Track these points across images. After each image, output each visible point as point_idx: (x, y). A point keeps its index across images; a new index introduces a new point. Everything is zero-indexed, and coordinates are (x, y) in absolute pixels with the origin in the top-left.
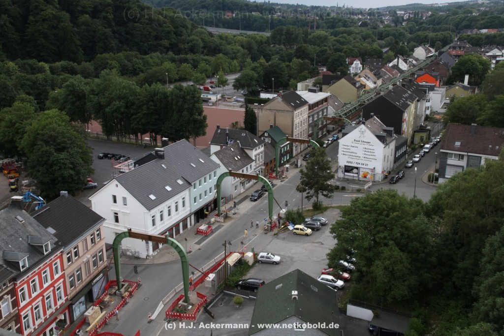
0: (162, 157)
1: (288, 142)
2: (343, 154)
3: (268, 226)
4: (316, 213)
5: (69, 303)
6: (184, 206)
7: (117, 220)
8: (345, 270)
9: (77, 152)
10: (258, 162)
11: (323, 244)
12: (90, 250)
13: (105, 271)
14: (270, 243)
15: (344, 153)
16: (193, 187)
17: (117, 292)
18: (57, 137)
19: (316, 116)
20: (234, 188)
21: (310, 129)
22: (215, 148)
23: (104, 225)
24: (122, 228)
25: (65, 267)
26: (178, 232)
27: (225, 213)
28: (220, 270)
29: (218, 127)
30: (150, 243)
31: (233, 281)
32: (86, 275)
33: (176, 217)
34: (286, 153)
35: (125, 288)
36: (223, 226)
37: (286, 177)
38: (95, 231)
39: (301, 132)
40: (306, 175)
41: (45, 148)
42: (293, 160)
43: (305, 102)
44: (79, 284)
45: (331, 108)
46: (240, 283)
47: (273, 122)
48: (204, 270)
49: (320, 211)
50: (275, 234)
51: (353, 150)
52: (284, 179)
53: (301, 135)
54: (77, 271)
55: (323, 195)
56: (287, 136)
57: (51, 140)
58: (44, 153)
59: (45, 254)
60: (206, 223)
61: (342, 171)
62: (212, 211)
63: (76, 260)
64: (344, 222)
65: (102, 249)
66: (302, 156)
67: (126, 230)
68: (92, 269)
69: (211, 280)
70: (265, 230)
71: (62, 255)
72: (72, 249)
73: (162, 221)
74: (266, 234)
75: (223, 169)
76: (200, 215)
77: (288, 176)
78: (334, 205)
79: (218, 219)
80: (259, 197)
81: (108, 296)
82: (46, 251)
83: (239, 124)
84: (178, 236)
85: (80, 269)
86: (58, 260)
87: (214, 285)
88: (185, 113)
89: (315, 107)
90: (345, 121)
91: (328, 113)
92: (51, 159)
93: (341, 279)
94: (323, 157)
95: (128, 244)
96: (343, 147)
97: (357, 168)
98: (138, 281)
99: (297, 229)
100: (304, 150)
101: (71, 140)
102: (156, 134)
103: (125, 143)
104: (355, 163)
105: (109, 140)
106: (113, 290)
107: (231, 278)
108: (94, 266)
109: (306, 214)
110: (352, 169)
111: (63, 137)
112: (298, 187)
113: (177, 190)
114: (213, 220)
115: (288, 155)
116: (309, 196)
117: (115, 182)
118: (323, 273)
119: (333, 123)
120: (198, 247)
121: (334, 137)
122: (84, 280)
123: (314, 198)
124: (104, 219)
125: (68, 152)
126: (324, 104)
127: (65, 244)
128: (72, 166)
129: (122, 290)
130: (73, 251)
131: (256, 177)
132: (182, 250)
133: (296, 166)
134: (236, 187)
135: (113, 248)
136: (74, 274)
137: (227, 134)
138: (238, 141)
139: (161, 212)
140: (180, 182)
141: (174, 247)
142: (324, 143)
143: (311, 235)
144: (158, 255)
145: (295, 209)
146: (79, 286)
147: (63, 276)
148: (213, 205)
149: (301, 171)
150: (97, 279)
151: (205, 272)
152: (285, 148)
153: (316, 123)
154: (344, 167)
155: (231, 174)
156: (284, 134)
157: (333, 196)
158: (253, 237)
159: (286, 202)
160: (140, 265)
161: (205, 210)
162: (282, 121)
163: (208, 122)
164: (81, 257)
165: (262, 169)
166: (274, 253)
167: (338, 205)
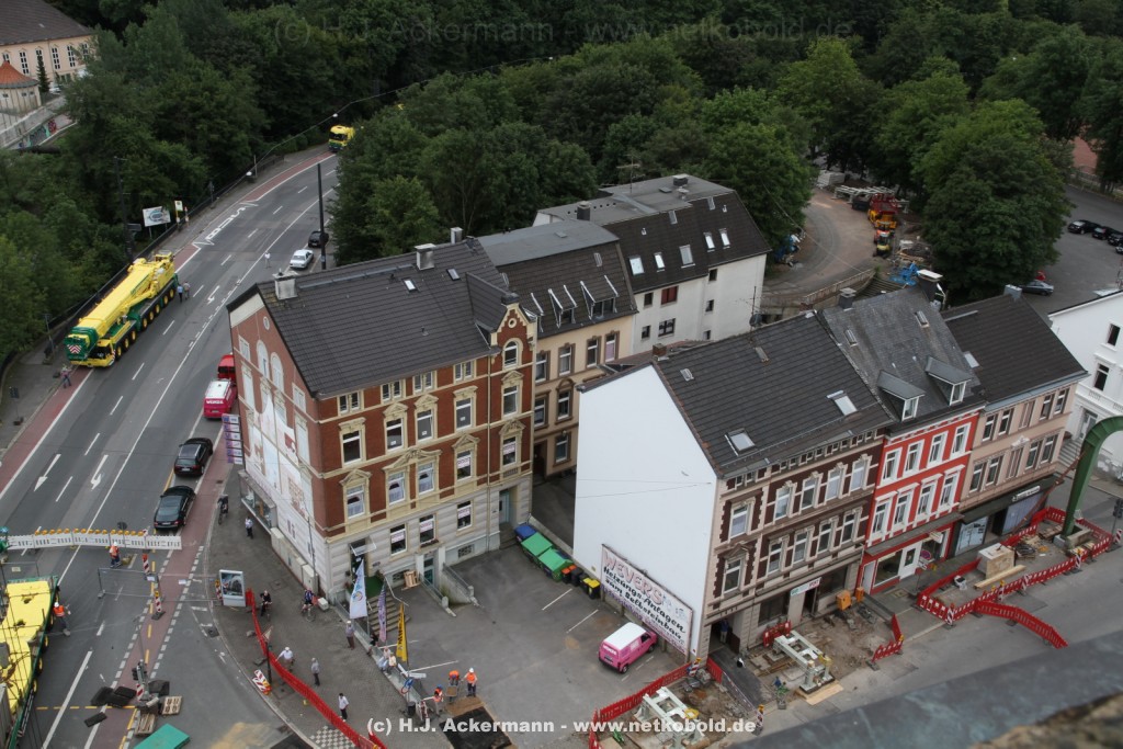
5: (957, 516)
7: (1100, 382)
9: (1042, 207)
12: (1034, 426)
13: (1048, 482)
17: (1058, 537)
18: (1007, 163)
25: (977, 443)
32: (1007, 476)
35: (1079, 538)
38: (1057, 393)
41: (974, 182)
44: (988, 489)
54: (994, 461)
57: (991, 168)
58: (968, 192)
59: (951, 403)
63: (1000, 438)
65: (1057, 436)
68: (1023, 468)
71: (978, 417)
72: (1001, 414)
81: (1037, 538)
82: (954, 399)
85: (1000, 459)
86: (969, 425)
92: (979, 209)
101: (1035, 176)
105: (1105, 194)
106: (1049, 530)
108: (1029, 463)
111: (1018, 167)
122: (999, 486)
125: (1019, 201)
127: (992, 398)
128: (1017, 234)
129: (1072, 539)
130: (1001, 417)
136: (985, 464)
146: (987, 491)
147: (964, 460)
150: (1026, 493)
164: (1012, 435)
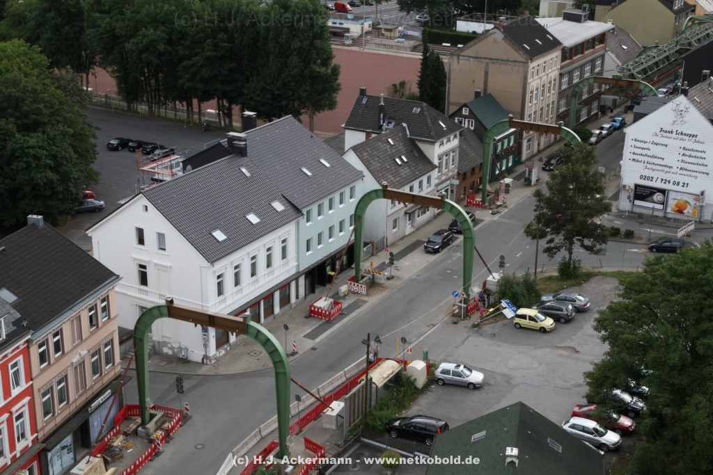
0: (241, 152)
1: (513, 130)
2: (634, 160)
3: (460, 308)
4: (565, 284)
5: (39, 446)
6: (284, 256)
7: (144, 280)
8: (625, 410)
9: (64, 134)
10: (444, 171)
11: (577, 352)
12: (86, 339)
13: (116, 385)
14: (463, 343)
15: (636, 157)
16: (305, 217)
17: (140, 429)
18: (23, 100)
19: (577, 73)
20: (391, 224)
21: (563, 102)
22: (354, 138)
23: (116, 289)
24: (153, 297)
25: (35, 372)
26: (270, 310)
27: (370, 276)
28: (354, 394)
29: (363, 92)
30: (212, 332)
31: (381, 419)
32: (78, 391)
33: (268, 279)
34: (507, 153)
35: (156, 422)
36: (365, 302)
37: (504, 205)
38: (99, 302)
39: (542, 109)
40: (549, 202)
42: (520, 169)
43: (555, 43)
44: (63, 410)
45: (613, 56)
46: (397, 423)
47: (482, 86)
48: (322, 394)
49: (574, 282)
50: (474, 326)
51: (655, 150)
52: (500, 209)
53: (541, 114)
54: (59, 383)
55: (583, 246)
56: (511, 115)
57: (10, 106)
60: (331, 295)
61: (629, 198)
62: (342, 270)
63: (57, 360)
64: (626, 308)
65: (112, 340)
66: (541, 160)
67: (163, 302)
68: (90, 379)
69: (334, 414)
70: (454, 315)
71: (28, 347)
72: (50, 337)
73: (238, 287)
74: (455, 323)
75: (369, 183)
76: (318, 276)
77: (508, 203)
78: (605, 270)
79: (355, 287)
80: (445, 244)
81: (121, 437)
83: (408, 86)
84: (270, 318)
85: (65, 379)
86: (21, 358)
87: (342, 425)
88: (294, 59)
89: (576, 55)
90: (642, 87)
91: (606, 68)
92: (10, 146)
93: (614, 430)
94: (588, 164)
95: (165, 331)
96: (634, 143)
97: (663, 191)
98: (183, 409)
99: (523, 317)
100: (545, 148)
101: (52, 108)
102: (230, 103)
103: (166, 119)
104: (659, 180)
105: (132, 111)
106: (131, 425)
107: (377, 413)
108: (94, 373)
109: (543, 286)
110: (652, 194)
111: (35, 101)
112: (529, 226)
113: (271, 223)
114: (344, 289)
115: (511, 158)
116: (553, 248)
117: (142, 201)
118: (575, 414)
119: (614, 90)
120: (310, 343)
121: (615, 121)
122: (73, 403)
123: (563, 253)
124: (118, 276)
125: (44, 132)
126: (597, 47)
127: (36, 325)
128: (52, 163)
129: (151, 426)
130: (52, 341)
131: (440, 203)
132: (276, 350)
133: (528, 182)
134: (395, 221)
135: (134, 338)
136: (52, 388)
137: (381, 109)
138: (405, 125)
139: (236, 267)
140: (278, 206)
141: (260, 342)
142: (591, 135)
143: (552, 331)
144: (227, 357)
145: (520, 274)
146: (62, 412)
147: (29, 391)
148: (345, 258)
149: (538, 194)
150: (100, 400)
151: (324, 397)
152: (506, 141)
153: (577, 89)
154: (633, 187)
155: (386, 193)
156: (505, 112)
157: (605, 250)
158: (428, 328)
159: (502, 257)
160: (189, 377)
161: (328, 268)
162: (502, 83)
163: (341, 79)
164: (69, 352)
165: (452, 185)
166: (470, 364)
167: (615, 270)
